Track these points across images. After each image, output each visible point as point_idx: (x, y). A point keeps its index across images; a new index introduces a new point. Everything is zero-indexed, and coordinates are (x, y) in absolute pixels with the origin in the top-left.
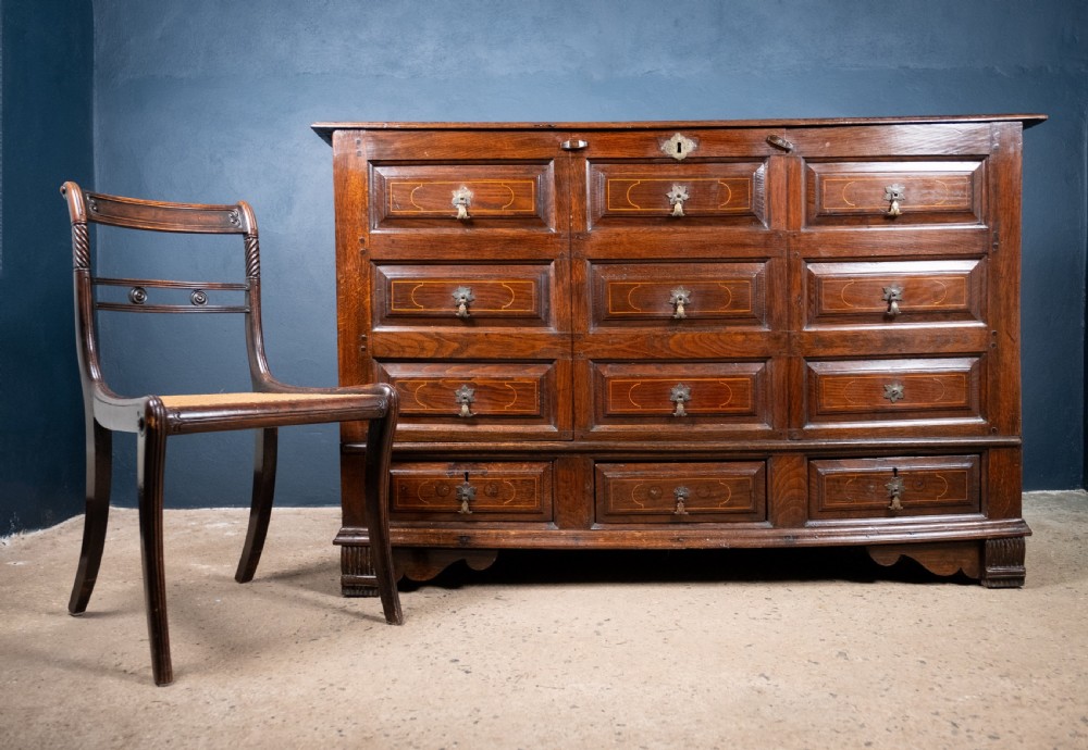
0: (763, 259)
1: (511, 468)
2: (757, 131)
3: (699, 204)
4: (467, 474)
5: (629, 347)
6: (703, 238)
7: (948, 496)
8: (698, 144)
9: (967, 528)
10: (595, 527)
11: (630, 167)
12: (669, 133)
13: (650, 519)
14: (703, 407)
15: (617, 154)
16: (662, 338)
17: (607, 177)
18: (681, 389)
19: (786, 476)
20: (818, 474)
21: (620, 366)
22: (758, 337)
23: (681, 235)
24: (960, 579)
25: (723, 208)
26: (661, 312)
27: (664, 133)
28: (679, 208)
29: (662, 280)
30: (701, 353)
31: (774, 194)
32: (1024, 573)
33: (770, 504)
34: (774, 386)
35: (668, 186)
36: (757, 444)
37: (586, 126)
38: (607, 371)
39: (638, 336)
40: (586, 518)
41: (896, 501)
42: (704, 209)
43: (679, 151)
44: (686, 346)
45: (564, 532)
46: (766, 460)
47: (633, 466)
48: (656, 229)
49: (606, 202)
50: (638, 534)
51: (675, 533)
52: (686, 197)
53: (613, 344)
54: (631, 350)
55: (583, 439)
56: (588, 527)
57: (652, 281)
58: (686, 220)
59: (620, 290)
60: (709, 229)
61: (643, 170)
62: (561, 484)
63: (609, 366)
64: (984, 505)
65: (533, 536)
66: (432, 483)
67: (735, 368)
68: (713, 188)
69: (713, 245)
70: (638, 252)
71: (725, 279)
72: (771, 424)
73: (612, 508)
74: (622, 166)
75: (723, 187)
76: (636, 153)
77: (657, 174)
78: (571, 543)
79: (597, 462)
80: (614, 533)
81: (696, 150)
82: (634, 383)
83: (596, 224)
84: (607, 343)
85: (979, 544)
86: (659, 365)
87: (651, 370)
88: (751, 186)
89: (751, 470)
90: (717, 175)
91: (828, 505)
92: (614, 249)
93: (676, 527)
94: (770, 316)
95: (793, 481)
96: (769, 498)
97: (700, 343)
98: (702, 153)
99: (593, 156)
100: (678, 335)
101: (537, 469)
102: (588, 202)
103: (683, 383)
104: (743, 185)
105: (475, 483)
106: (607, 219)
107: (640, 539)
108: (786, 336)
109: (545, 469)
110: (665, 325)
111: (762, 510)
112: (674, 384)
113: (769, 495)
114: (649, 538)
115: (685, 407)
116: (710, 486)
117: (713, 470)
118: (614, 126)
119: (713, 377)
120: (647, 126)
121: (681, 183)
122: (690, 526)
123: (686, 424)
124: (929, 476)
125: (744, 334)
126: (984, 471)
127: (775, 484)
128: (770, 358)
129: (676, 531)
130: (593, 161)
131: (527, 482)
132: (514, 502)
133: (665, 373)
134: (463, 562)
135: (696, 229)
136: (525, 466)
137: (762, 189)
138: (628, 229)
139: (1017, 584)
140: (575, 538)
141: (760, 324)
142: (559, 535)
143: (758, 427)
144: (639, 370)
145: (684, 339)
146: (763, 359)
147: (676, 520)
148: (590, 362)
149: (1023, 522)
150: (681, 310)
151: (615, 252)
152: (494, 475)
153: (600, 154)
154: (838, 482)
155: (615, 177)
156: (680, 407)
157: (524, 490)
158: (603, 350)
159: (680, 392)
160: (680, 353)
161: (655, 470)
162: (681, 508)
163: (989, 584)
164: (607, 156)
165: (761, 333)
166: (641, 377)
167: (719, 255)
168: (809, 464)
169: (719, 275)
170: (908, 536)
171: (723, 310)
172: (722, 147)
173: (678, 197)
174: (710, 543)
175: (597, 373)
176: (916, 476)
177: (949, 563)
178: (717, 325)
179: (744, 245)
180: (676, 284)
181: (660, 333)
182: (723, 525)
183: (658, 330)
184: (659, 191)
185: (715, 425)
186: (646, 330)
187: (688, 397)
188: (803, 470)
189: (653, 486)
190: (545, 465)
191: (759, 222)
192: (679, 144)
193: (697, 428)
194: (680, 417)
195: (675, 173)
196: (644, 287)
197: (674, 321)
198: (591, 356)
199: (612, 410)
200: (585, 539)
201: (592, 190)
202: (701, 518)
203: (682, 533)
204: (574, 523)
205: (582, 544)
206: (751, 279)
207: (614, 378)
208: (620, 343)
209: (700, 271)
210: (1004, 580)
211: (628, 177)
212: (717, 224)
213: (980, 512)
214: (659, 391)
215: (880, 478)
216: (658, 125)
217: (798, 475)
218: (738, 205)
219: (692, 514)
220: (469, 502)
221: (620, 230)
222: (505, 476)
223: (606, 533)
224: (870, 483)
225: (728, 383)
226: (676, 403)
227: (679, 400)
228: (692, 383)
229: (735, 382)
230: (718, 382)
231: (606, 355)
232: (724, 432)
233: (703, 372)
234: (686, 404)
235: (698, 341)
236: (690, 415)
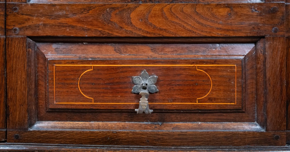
5: (79, 21)
14: (174, 101)
18: (146, 78)
21: (69, 46)
34: (268, 75)
38: (51, 52)
44: (153, 21)
63: (54, 46)
72: (263, 124)
82: (85, 68)
84: (50, 16)
86: (117, 46)
103: (149, 70)
108: (284, 9)
112: (136, 71)
115: (150, 101)
128: (263, 37)
133: (125, 56)
146: (255, 41)
148: (30, 40)
156: (144, 102)
158: (45, 25)
159: (144, 81)
166: (94, 61)
185: (189, 124)
187: (154, 87)
194: (144, 113)
198: (29, 33)
199: (56, 103)
207: (59, 62)
208: (66, 16)
225: (207, 70)
226: (138, 96)
227: (142, 92)
228: (160, 69)
229: (216, 70)
230: (194, 69)
231: (48, 32)
232: (202, 134)
233: (174, 56)
234: (151, 96)
235: (167, 14)
236: (157, 111)
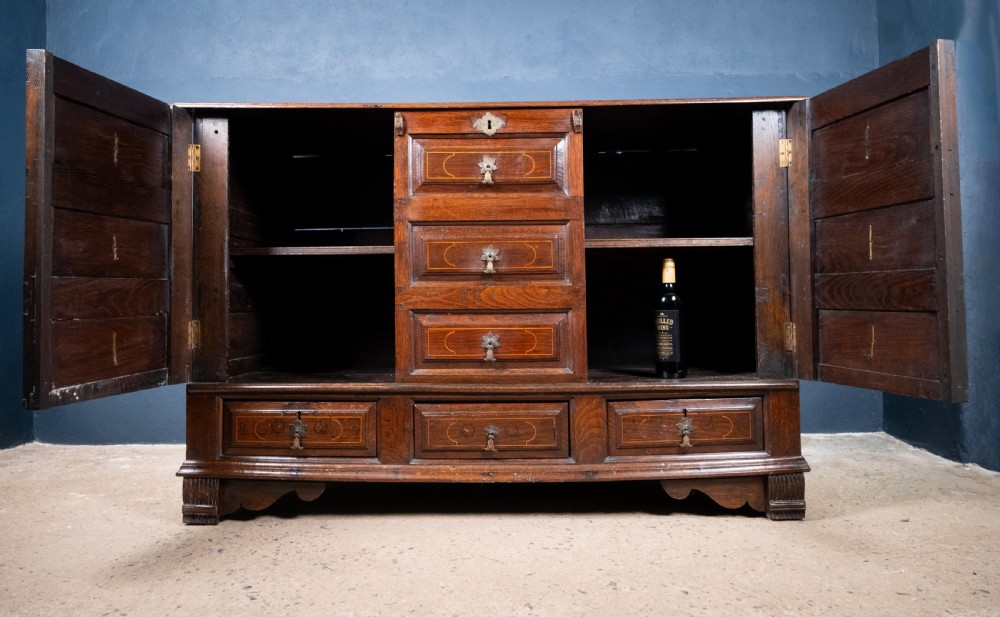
0: (563, 222)
1: (340, 408)
2: (557, 111)
3: (507, 174)
4: (299, 413)
5: (446, 299)
6: (509, 203)
7: (734, 435)
8: (506, 122)
9: (751, 465)
10: (414, 462)
11: (448, 141)
12: (481, 113)
13: (462, 455)
14: (511, 353)
15: (435, 130)
16: (475, 291)
17: (426, 150)
18: (490, 337)
19: (586, 415)
20: (616, 414)
21: (437, 316)
22: (560, 291)
23: (490, 200)
24: (747, 511)
25: (527, 177)
26: (473, 268)
27: (477, 113)
28: (488, 177)
29: (474, 240)
30: (509, 305)
31: (573, 165)
32: (804, 506)
33: (572, 442)
34: (574, 334)
35: (479, 158)
36: (559, 387)
37: (408, 107)
38: (425, 320)
39: (452, 290)
40: (405, 454)
41: (686, 439)
42: (510, 178)
43: (490, 127)
44: (495, 298)
45: (385, 466)
46: (568, 402)
47: (448, 406)
48: (469, 195)
49: (425, 171)
50: (452, 469)
51: (486, 467)
52: (495, 168)
53: (431, 296)
54: (446, 301)
55: (403, 381)
56: (407, 462)
57: (465, 240)
58: (494, 187)
59: (437, 248)
60: (516, 195)
61: (457, 144)
62: (383, 422)
63: (428, 316)
64: (767, 443)
65: (358, 471)
66: (267, 420)
67: (539, 319)
68: (519, 159)
69: (519, 210)
70: (453, 215)
71: (530, 239)
72: (573, 369)
73: (429, 445)
74: (440, 141)
75: (527, 159)
76: (451, 130)
77: (470, 147)
78: (391, 476)
79: (417, 402)
80: (431, 467)
81: (503, 127)
82: (449, 331)
83: (417, 191)
84: (426, 296)
85: (762, 478)
86: (471, 316)
87: (466, 320)
88: (552, 159)
89: (553, 410)
90: (522, 149)
91: (624, 442)
92: (432, 212)
93: (488, 462)
94: (570, 271)
95: (593, 421)
96: (572, 436)
97: (508, 296)
98: (509, 130)
99: (415, 132)
100: (489, 289)
101: (362, 409)
102: (410, 172)
104: (546, 158)
105: (307, 421)
106: (427, 186)
107: (454, 474)
109: (370, 409)
110: (477, 280)
111: (565, 447)
112: (485, 332)
113: (572, 432)
114: (462, 473)
115: (494, 353)
116: (517, 425)
117: (520, 411)
118: (432, 106)
119: (520, 326)
120: (461, 106)
121: (491, 156)
122: (500, 462)
123: (497, 368)
124: (716, 416)
125: (547, 287)
126: (766, 412)
127: (576, 424)
128: (571, 309)
129: (486, 466)
130: (415, 136)
131: (354, 420)
132: (341, 439)
133: (477, 322)
134: (294, 492)
135: (504, 195)
136: (352, 406)
137: (562, 161)
138: (444, 195)
139: (798, 516)
140: (396, 472)
141: (562, 279)
142: (381, 469)
143: (560, 371)
144: (454, 320)
145: (494, 291)
146: (566, 311)
147: (487, 456)
148: (411, 312)
149: (803, 459)
150: (490, 266)
151: (433, 215)
152: (323, 414)
153: (420, 131)
154: (634, 421)
155: (432, 150)
156: (490, 353)
157: (351, 428)
158: (422, 301)
159: (490, 340)
160: (491, 305)
161: (467, 409)
162: (490, 446)
163: (773, 517)
164: (427, 132)
165: (563, 288)
166: (455, 326)
167: (525, 218)
168: (607, 405)
169: (525, 235)
170: (697, 471)
171: (528, 267)
172: (527, 124)
173: (487, 166)
174: (518, 478)
175: (416, 323)
176: (704, 416)
177: (737, 497)
178: (524, 279)
179: (546, 210)
180: (487, 243)
181: (472, 287)
182: (530, 461)
183: (471, 284)
184: (472, 162)
185: (522, 370)
186: (460, 284)
187: (497, 344)
188: (602, 410)
189: (466, 425)
190: (370, 405)
191: (559, 189)
192: (489, 122)
193: (506, 373)
194: (490, 361)
195: (486, 147)
196: (458, 246)
197: (485, 276)
198: (411, 307)
199: (430, 355)
200: (404, 472)
201: (414, 161)
202: (510, 454)
203: (493, 468)
204: (394, 458)
205: (401, 477)
206: (553, 240)
207: (432, 327)
208: (437, 295)
209: (507, 231)
210: (786, 512)
211: (443, 150)
212: (523, 191)
213: (763, 449)
214: (471, 339)
215: (673, 419)
216: (470, 106)
217: (597, 415)
218: (541, 174)
219: (501, 450)
220: (301, 439)
221: (438, 196)
222: (334, 414)
223: (422, 467)
224: (662, 422)
225: (533, 331)
226: (486, 349)
227: (488, 346)
228: (500, 331)
229: (540, 331)
230: (524, 331)
231: (424, 306)
232: (530, 376)
233: (511, 322)
234: (495, 350)
235: (506, 294)
236: (499, 360)
